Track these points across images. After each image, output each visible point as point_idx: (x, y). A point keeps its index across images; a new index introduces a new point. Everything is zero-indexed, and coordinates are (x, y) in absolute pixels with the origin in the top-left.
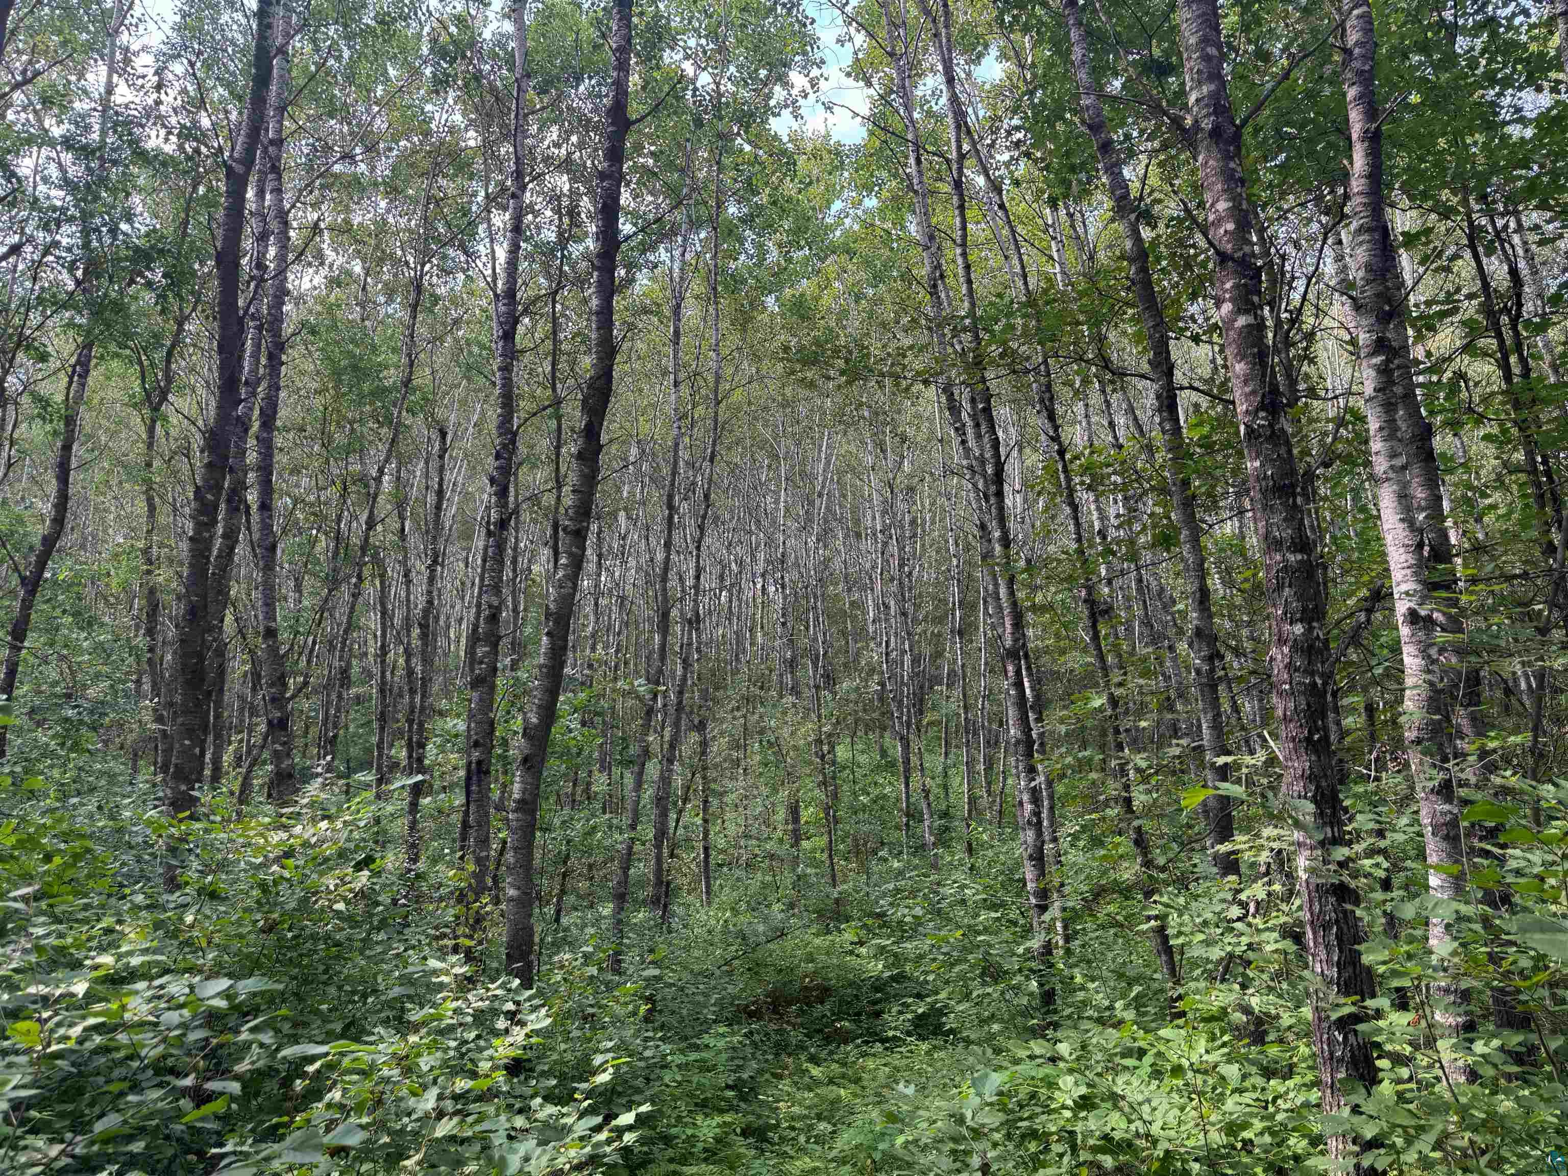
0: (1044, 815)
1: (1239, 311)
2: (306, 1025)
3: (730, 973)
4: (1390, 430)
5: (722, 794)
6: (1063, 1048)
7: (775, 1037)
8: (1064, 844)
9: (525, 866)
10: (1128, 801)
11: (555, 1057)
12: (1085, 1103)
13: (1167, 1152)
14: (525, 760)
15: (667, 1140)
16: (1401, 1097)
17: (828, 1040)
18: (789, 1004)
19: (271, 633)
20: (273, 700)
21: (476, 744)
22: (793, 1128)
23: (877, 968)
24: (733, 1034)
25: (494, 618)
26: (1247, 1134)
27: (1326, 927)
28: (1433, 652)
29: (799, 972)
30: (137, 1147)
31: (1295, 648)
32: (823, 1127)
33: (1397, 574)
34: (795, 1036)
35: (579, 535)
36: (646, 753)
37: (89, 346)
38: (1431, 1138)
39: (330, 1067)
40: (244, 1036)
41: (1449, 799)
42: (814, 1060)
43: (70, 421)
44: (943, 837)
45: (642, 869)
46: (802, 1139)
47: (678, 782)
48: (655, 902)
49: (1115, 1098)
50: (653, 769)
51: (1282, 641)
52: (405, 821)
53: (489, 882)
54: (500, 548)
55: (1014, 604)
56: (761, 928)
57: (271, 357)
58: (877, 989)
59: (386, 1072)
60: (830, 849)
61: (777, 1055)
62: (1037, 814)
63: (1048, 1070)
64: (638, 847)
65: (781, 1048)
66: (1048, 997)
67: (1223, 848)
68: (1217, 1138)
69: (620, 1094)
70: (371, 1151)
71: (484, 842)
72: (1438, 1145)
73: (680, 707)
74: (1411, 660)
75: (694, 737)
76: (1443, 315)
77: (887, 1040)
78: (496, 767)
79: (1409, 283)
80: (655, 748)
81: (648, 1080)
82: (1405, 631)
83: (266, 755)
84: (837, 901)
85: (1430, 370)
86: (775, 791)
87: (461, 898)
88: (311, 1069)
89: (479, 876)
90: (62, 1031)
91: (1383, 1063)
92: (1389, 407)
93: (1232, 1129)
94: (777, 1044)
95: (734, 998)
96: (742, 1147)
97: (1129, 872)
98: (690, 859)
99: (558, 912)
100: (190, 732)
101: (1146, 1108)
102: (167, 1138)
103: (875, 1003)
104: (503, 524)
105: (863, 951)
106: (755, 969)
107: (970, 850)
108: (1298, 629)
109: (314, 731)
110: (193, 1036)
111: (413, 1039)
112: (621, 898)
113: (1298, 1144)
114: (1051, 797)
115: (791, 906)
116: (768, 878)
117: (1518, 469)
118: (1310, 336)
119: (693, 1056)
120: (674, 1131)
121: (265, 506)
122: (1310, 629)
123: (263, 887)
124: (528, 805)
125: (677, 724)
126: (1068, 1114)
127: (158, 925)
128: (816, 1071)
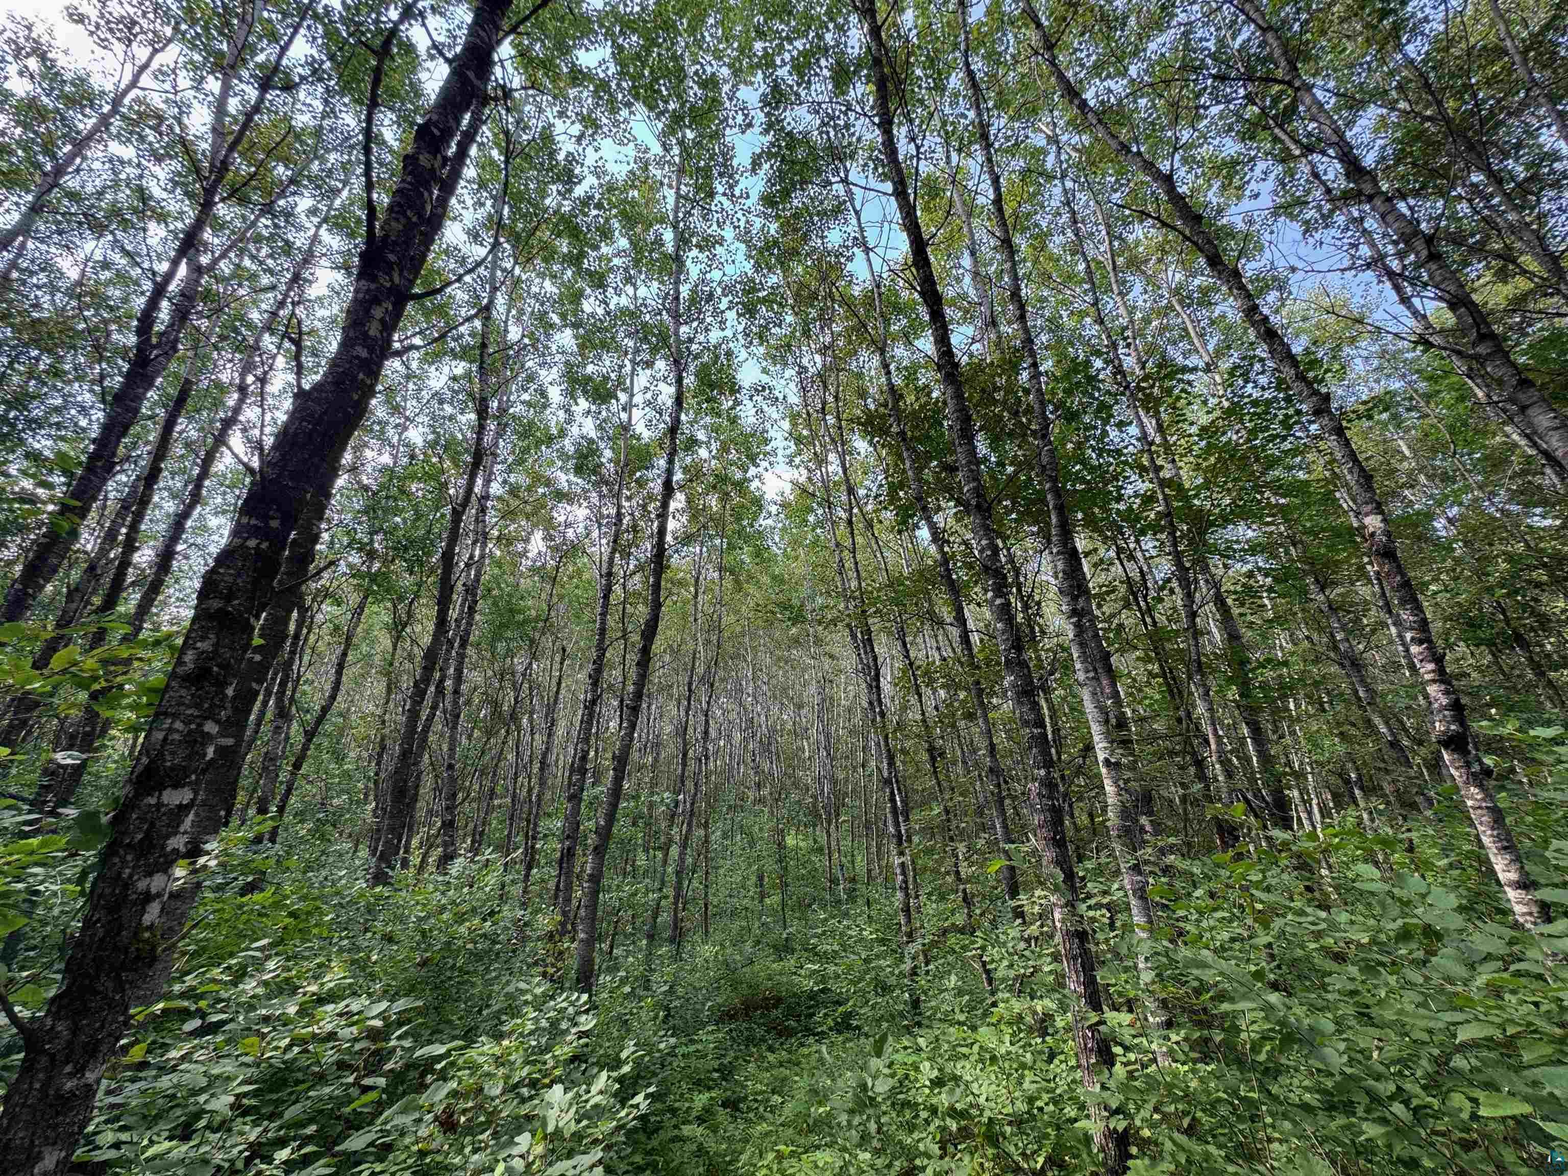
0: (911, 880)
1: (996, 596)
2: (441, 1032)
3: (718, 988)
4: (1084, 657)
5: (717, 868)
6: (921, 1041)
7: (746, 1033)
8: (923, 898)
9: (592, 918)
10: (958, 873)
11: (602, 1052)
12: (938, 1083)
13: (990, 1119)
14: (596, 848)
15: (673, 1111)
16: (1131, 1075)
17: (780, 1035)
18: (756, 1009)
19: (451, 767)
20: (447, 808)
21: (568, 837)
22: (756, 1100)
23: (809, 984)
24: (718, 1030)
25: (584, 758)
26: (1039, 1103)
27: (1075, 958)
28: (1121, 783)
29: (762, 988)
30: (311, 1129)
31: (1042, 784)
32: (777, 1099)
33: (1096, 738)
34: (760, 1032)
35: (635, 710)
36: (670, 841)
37: (366, 598)
38: (1150, 1106)
39: (452, 1064)
40: (393, 1043)
41: (1140, 873)
42: (771, 1049)
43: (349, 639)
44: (852, 896)
45: (664, 917)
46: (761, 1109)
47: (689, 860)
48: (672, 940)
49: (956, 1079)
50: (674, 851)
51: (1034, 780)
52: (521, 886)
53: (569, 927)
54: (591, 715)
55: (889, 751)
56: (738, 957)
57: (470, 608)
58: (811, 999)
59: (486, 1067)
60: (784, 905)
61: (747, 1046)
62: (905, 882)
63: (914, 1058)
64: (663, 903)
65: (750, 1041)
66: (915, 1003)
67: (1013, 903)
68: (1021, 1106)
69: (643, 1078)
70: (472, 1128)
71: (568, 900)
72: (1156, 1110)
73: (692, 813)
74: (1109, 788)
75: (702, 832)
76: (1108, 593)
77: (818, 1034)
78: (579, 851)
79: (1088, 577)
80: (677, 838)
81: (663, 1066)
82: (1104, 771)
83: (439, 841)
84: (787, 940)
85: (1104, 621)
86: (750, 865)
87: (550, 936)
88: (438, 1067)
89: (563, 924)
90: (275, 1044)
91: (1118, 1050)
92: (1082, 645)
93: (1031, 1100)
94: (747, 1039)
95: (720, 1006)
96: (722, 1114)
97: (960, 919)
98: (695, 913)
99: (612, 947)
100: (392, 830)
101: (975, 1085)
102: (338, 1118)
103: (809, 1008)
104: (594, 702)
105: (803, 972)
106: (735, 985)
107: (868, 903)
108: (1042, 772)
109: (471, 826)
110: (358, 1047)
111: (506, 1043)
112: (651, 937)
113: (1070, 1111)
114: (914, 870)
115: (758, 942)
116: (744, 924)
117: (1156, 676)
118: (1039, 603)
119: (692, 1048)
120: (677, 1105)
121: (456, 692)
122: (1049, 773)
123: (423, 933)
124: (596, 879)
125: (690, 825)
126: (927, 1091)
127: (353, 962)
128: (771, 1057)
